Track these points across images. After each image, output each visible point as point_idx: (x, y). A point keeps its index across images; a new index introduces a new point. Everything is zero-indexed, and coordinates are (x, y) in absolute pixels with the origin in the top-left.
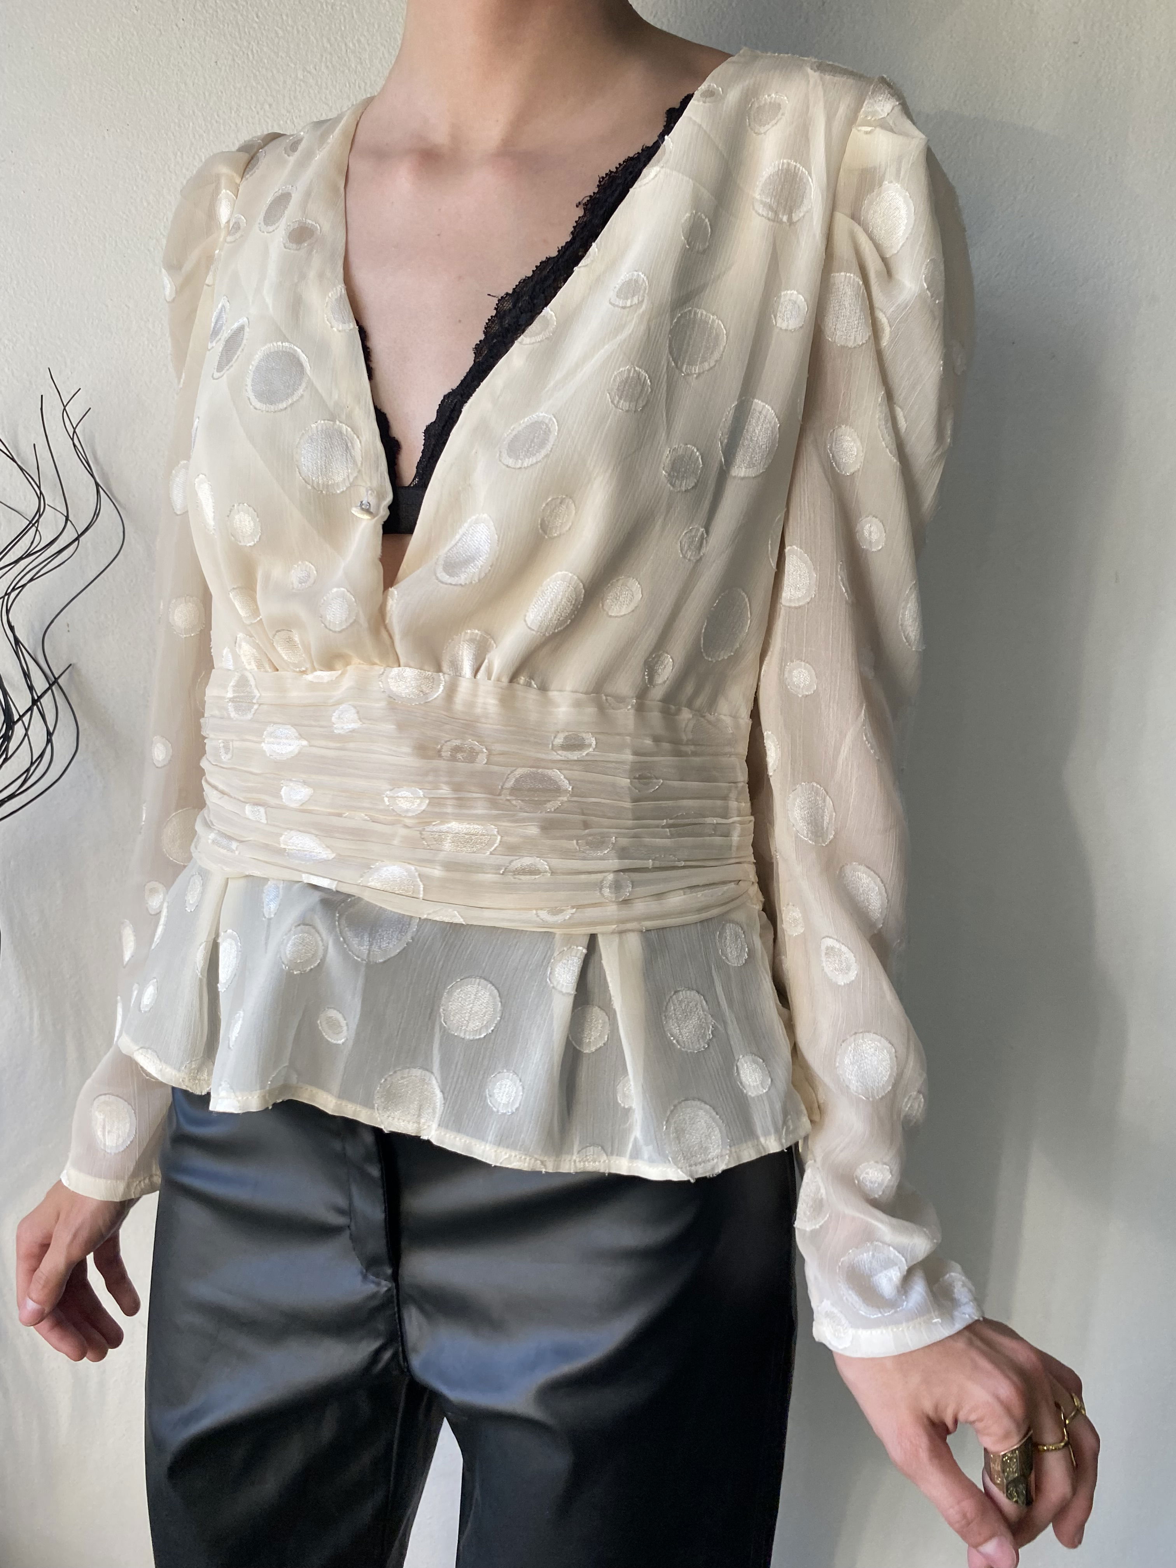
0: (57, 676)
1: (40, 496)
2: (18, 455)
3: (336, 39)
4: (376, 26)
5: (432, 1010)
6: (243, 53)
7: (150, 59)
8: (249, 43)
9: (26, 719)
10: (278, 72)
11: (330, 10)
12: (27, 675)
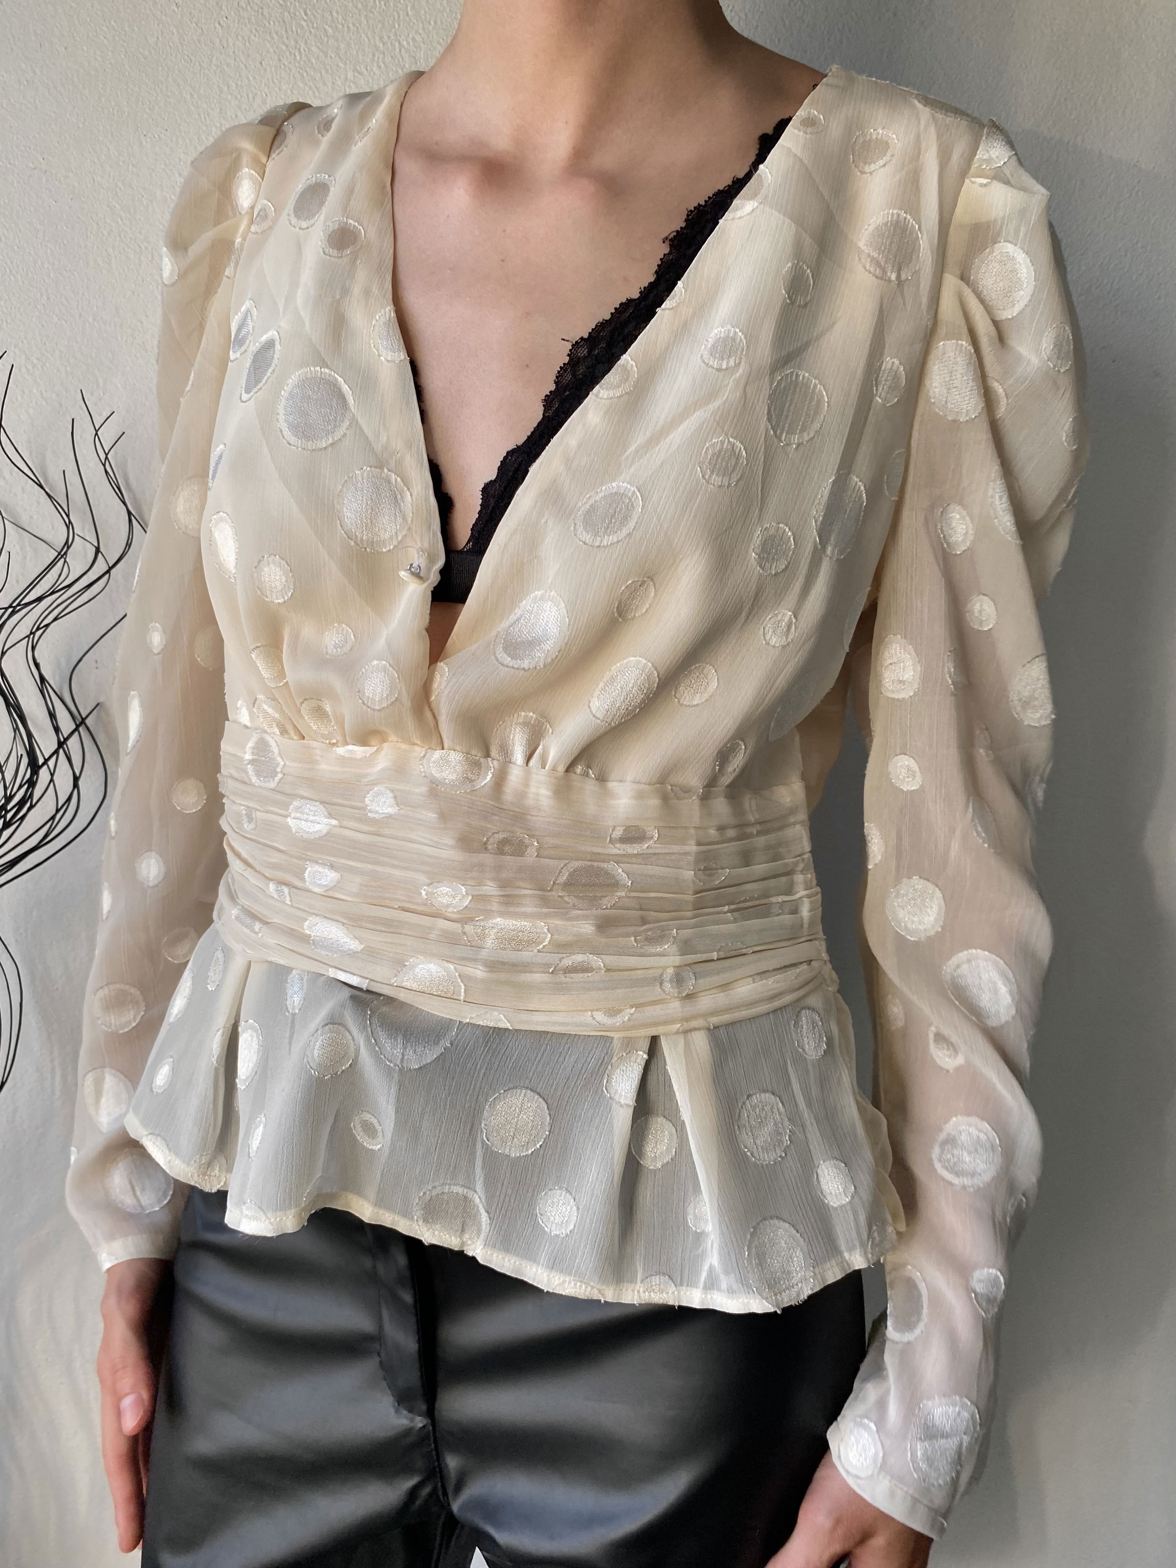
0: (84, 716)
1: (69, 525)
2: (46, 481)
3: (389, 37)
4: (432, 23)
5: (473, 1125)
6: (290, 53)
7: (191, 60)
8: (297, 43)
9: (51, 763)
10: (327, 72)
11: (383, 7)
12: (52, 715)
